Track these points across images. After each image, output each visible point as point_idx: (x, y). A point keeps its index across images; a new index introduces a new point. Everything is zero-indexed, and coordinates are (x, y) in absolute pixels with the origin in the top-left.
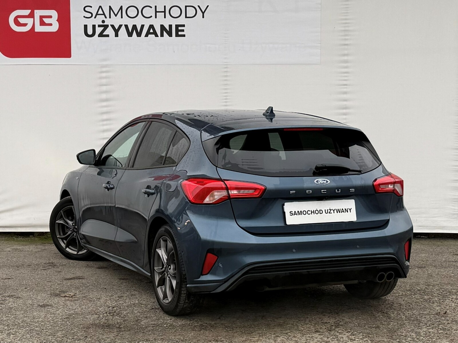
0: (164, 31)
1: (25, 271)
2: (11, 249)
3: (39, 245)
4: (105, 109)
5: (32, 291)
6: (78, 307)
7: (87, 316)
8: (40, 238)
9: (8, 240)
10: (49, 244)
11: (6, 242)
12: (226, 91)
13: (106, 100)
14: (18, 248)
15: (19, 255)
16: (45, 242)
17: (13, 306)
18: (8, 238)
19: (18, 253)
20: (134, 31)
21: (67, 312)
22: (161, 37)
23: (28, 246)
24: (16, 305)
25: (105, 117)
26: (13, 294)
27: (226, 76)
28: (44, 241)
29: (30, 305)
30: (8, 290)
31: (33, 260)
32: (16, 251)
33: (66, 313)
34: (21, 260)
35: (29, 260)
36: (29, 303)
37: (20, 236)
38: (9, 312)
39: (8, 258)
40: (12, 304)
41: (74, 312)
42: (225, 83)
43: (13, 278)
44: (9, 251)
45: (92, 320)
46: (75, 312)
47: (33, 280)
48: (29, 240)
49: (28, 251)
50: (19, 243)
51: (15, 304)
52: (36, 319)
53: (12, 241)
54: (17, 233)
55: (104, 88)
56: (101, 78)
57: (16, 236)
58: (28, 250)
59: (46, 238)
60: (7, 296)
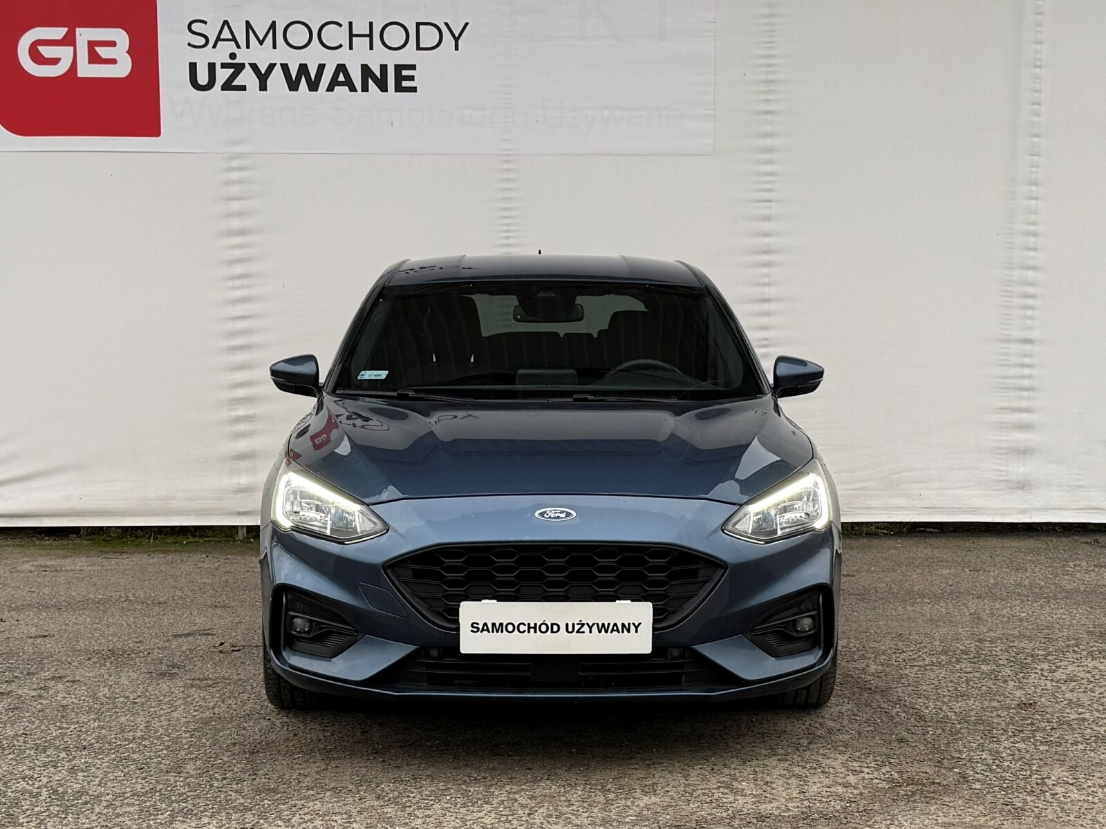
0: (369, 79)
1: (76, 619)
2: (33, 565)
3: (94, 556)
4: (237, 253)
5: (105, 665)
6: (219, 703)
7: (245, 725)
8: (94, 540)
9: (21, 546)
10: (117, 554)
11: (18, 551)
12: (507, 213)
13: (242, 232)
14: (49, 563)
15: (53, 579)
16: (107, 549)
17: (68, 701)
18: (20, 540)
19: (52, 577)
20: (303, 79)
21: (195, 714)
22: (362, 91)
23: (70, 558)
24: (74, 700)
25: (238, 269)
26: (62, 673)
27: (508, 180)
28: (104, 547)
29: (107, 698)
30: (49, 663)
31: (89, 593)
32: (46, 571)
33: (195, 716)
34: (62, 593)
35: (80, 592)
36: (104, 693)
37: (49, 537)
38: (63, 717)
39: (30, 588)
40: (65, 698)
41: (212, 715)
42: (506, 196)
43: (54, 635)
44: (31, 571)
45: (258, 733)
46: (214, 714)
47: (101, 638)
48: (70, 546)
49: (72, 570)
50: (48, 551)
51: (72, 698)
52: (129, 732)
53: (31, 548)
54: (38, 529)
55: (236, 205)
56: (228, 183)
57: (39, 536)
58: (73, 567)
59: (106, 541)
60: (49, 679)
